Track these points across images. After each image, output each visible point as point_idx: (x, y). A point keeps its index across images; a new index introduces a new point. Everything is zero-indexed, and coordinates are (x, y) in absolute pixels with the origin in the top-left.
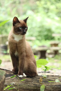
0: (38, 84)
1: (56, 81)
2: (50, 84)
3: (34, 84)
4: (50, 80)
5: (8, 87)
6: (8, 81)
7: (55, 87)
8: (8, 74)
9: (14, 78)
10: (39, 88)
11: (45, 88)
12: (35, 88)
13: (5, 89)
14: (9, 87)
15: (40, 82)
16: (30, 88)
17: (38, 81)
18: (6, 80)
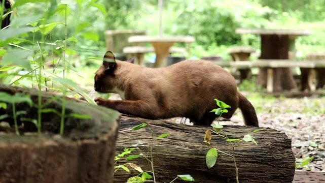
0: (201, 145)
1: (244, 139)
2: (229, 148)
3: (190, 147)
4: (230, 137)
5: (127, 152)
6: (126, 137)
7: (244, 153)
8: (125, 119)
9: (141, 130)
10: (203, 157)
11: (219, 156)
12: (194, 157)
13: (119, 157)
14: (129, 152)
15: (206, 141)
16: (180, 155)
17: (202, 138)
18: (120, 136)
